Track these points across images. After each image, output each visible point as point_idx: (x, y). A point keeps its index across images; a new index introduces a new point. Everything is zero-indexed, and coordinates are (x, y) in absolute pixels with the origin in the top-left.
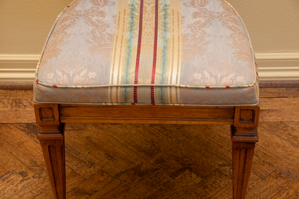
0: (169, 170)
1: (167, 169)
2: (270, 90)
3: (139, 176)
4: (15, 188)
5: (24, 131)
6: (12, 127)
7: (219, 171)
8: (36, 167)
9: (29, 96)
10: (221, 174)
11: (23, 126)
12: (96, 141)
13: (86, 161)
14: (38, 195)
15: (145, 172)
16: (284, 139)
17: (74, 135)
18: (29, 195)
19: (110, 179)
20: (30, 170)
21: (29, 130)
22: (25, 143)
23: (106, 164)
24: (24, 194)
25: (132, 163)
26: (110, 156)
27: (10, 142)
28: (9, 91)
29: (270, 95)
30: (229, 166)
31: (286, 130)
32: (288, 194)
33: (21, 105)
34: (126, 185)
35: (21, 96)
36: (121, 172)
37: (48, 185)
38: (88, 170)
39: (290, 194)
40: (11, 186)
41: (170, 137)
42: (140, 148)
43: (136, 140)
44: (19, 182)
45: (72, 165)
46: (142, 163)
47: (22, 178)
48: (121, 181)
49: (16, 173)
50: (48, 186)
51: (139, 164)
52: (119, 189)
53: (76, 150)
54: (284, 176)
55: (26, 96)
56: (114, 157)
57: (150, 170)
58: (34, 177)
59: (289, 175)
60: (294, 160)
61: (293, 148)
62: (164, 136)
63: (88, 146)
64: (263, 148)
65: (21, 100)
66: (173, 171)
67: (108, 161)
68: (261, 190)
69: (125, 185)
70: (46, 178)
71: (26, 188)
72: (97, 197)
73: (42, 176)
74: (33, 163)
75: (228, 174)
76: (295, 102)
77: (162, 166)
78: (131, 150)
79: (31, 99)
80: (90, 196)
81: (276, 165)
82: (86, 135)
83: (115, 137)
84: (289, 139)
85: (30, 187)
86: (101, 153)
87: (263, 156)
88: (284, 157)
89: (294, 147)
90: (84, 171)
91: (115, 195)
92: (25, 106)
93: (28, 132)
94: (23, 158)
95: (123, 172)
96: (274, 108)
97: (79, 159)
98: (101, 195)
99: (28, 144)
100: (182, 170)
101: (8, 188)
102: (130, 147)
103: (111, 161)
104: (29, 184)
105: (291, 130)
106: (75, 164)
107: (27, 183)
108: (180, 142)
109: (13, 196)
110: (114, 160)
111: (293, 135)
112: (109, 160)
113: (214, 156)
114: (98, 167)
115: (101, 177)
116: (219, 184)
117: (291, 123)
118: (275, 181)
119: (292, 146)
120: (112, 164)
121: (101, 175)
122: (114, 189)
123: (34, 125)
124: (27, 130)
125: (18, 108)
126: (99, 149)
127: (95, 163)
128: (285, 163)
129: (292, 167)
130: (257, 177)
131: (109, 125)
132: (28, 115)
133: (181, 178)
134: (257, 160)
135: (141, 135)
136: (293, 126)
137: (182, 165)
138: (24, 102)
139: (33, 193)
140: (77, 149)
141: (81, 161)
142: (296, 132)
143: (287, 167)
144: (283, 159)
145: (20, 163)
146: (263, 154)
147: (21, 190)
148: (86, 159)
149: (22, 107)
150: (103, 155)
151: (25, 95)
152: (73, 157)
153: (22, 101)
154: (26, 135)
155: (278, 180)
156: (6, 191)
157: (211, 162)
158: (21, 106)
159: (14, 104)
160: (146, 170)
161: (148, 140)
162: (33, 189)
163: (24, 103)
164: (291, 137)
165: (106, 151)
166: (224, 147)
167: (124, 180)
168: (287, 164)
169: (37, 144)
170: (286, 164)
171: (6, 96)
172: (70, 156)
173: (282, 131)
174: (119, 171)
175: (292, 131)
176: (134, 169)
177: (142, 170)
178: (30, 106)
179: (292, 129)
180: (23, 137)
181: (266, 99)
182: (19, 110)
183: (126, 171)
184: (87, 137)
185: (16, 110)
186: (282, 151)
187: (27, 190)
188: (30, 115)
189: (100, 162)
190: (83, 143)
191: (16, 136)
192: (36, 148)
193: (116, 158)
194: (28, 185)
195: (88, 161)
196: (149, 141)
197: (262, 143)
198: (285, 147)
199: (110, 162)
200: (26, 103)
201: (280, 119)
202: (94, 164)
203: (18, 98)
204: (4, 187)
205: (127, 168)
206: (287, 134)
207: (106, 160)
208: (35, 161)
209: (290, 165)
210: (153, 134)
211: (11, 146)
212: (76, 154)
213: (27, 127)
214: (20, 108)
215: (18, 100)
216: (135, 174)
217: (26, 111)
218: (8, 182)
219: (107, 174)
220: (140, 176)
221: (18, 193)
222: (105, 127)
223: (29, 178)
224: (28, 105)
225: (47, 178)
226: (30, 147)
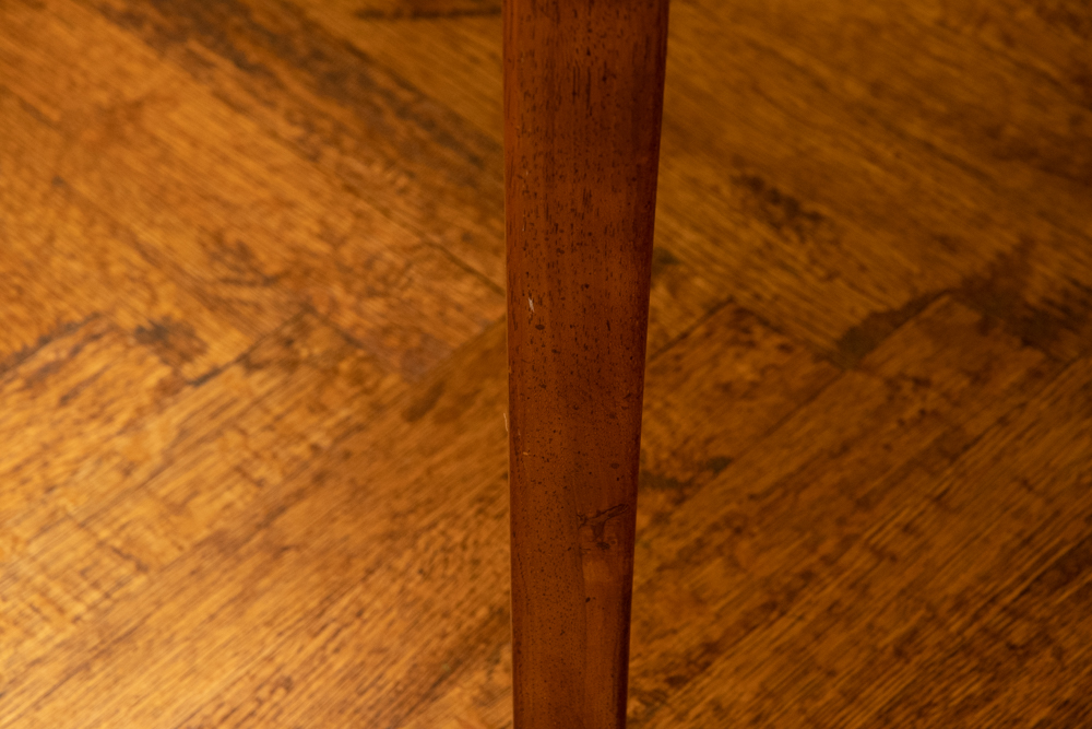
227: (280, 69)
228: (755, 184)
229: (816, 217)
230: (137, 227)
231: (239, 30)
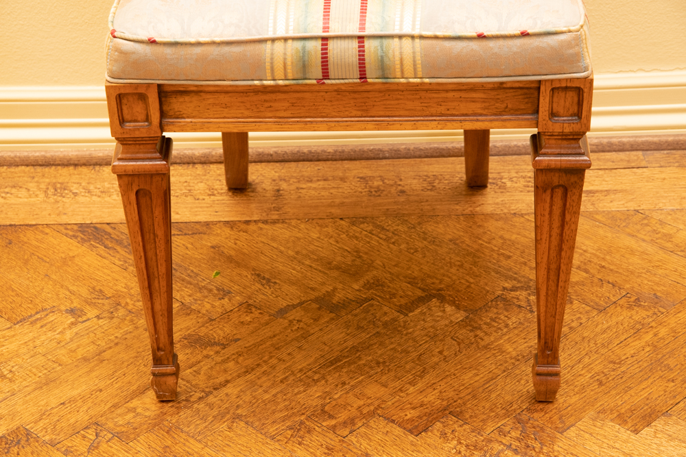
0: (395, 300)
1: (391, 298)
2: (608, 155)
3: (328, 312)
4: (58, 336)
5: (75, 237)
6: (47, 230)
7: (505, 300)
8: (102, 299)
9: (83, 176)
10: (507, 303)
11: (72, 230)
12: (233, 253)
13: (213, 287)
14: (110, 348)
15: (343, 304)
16: (644, 240)
17: (184, 243)
18: (88, 348)
19: (267, 318)
20: (89, 305)
21: (85, 235)
22: (77, 260)
23: (256, 293)
24: (78, 347)
25: (313, 289)
26: (264, 278)
27: (45, 258)
28: (39, 169)
29: (609, 165)
30: (526, 290)
31: (647, 225)
32: (655, 335)
33: (66, 191)
34: (302, 328)
35: (65, 176)
36: (288, 305)
37: (131, 330)
38: (217, 303)
39: (660, 336)
40: (50, 334)
41: (393, 243)
42: (330, 263)
43: (321, 249)
44: (66, 326)
45: (181, 295)
46: (335, 289)
47: (73, 320)
48: (291, 322)
49: (60, 311)
50: (130, 332)
51: (329, 290)
52: (287, 336)
53: (189, 269)
54: (646, 304)
55: (77, 176)
56: (273, 280)
57: (353, 301)
58: (98, 317)
59: (657, 303)
60: (667, 275)
61: (664, 255)
62: (381, 241)
63: (216, 262)
64: (598, 257)
65: (65, 185)
66: (403, 301)
67: (261, 287)
68: (598, 329)
69: (298, 328)
70: (125, 319)
71: (82, 337)
72: (240, 349)
73: (116, 315)
74: (96, 293)
75: (523, 304)
76: (663, 176)
77: (378, 294)
78: (311, 266)
79: (87, 181)
80: (223, 349)
81: (628, 286)
82: (210, 242)
83: (275, 245)
84: (655, 239)
85: (92, 335)
86: (245, 273)
87: (599, 270)
88: (644, 271)
89: (665, 253)
90: (208, 306)
91: (277, 346)
92: (75, 194)
93: (82, 239)
94: (74, 285)
95: (294, 306)
96: (618, 187)
97: (197, 284)
98: (247, 345)
99: (84, 260)
100: (422, 300)
101: (43, 338)
102: (308, 262)
103: (268, 288)
104: (90, 330)
105: (656, 225)
106: (188, 294)
107: (84, 328)
108: (416, 251)
109: (54, 350)
110: (272, 284)
111: (663, 233)
112: (263, 285)
113: (493, 274)
114: (238, 298)
115: (247, 315)
116: (504, 321)
117: (658, 211)
118: (626, 313)
119: (660, 252)
120: (270, 293)
121: (247, 312)
122: (274, 336)
123: (95, 228)
124: (81, 235)
125: (60, 198)
126: (239, 267)
127: (232, 291)
128: (648, 281)
129: (664, 288)
130: (589, 308)
131: (261, 225)
132: (83, 209)
133: (423, 313)
134: (586, 278)
135: (332, 241)
136: (662, 217)
137: (423, 290)
138: (73, 186)
139: (98, 345)
140: (191, 268)
141: (200, 288)
142: (669, 226)
143: (652, 288)
144: (643, 275)
145: (68, 293)
146: (598, 267)
147: (72, 340)
148: (213, 285)
149: (68, 196)
150: (249, 276)
151: (74, 174)
152: (183, 281)
153: (69, 185)
154: (79, 245)
155: (633, 312)
156: (38, 342)
157: (486, 284)
158: (67, 194)
159: (51, 191)
160: (344, 300)
161: (347, 248)
162: (98, 339)
163: (72, 189)
164: (659, 235)
165: (254, 270)
166: (515, 258)
167: (297, 319)
168: (653, 284)
169: (104, 260)
170: (650, 283)
171: (33, 178)
172: (178, 280)
173: (638, 227)
174: (285, 305)
175: (659, 226)
176: (316, 300)
177: (334, 302)
178: (87, 194)
179: (659, 222)
180: (74, 248)
181: (601, 172)
182: (63, 202)
183: (301, 304)
184: (212, 247)
185: (57, 202)
186: (640, 262)
187: (85, 340)
188: (87, 209)
189: (242, 290)
190: (205, 257)
191: (58, 247)
192: (103, 267)
193: (277, 281)
194: (87, 332)
195: (216, 287)
196: (349, 250)
197: (596, 248)
198: (647, 254)
199: (266, 288)
200: (77, 189)
201: (632, 206)
202: (229, 292)
203: (60, 181)
204: (35, 336)
205: (303, 299)
206: (649, 232)
207: (257, 284)
208: (101, 290)
209: (657, 284)
210: (357, 238)
211: (47, 264)
212: (191, 277)
213: (80, 231)
214: (64, 197)
215: (59, 183)
216: (319, 309)
217: (77, 203)
218: (42, 327)
219: (259, 309)
220: (331, 312)
221: (66, 346)
222: (252, 227)
223: (88, 320)
224: (81, 192)
225: (128, 318)
226: (89, 266)
227: (118, 248)
228: (258, 275)
229: (275, 283)
230: (69, 286)
231: (107, 239)
